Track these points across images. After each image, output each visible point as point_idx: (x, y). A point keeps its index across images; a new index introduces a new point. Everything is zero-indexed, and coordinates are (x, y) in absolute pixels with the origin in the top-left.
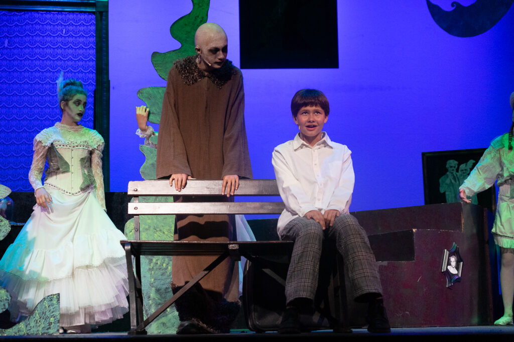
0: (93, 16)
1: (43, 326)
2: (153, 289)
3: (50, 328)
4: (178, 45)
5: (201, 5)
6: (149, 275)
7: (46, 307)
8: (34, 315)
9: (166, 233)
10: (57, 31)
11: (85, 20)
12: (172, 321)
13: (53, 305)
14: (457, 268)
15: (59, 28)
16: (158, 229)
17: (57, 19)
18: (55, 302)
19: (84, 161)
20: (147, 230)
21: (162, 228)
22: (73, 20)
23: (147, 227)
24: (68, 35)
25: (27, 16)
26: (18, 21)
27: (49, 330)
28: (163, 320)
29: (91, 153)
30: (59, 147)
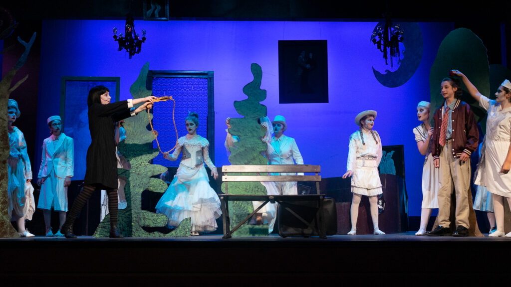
0: (207, 80)
1: (183, 232)
2: (235, 215)
3: (186, 234)
4: (246, 97)
5: (258, 78)
6: (232, 209)
7: (184, 224)
11: (202, 82)
12: (244, 230)
13: (187, 223)
14: (382, 205)
15: (190, 86)
16: (237, 187)
17: (189, 82)
18: (188, 221)
19: (198, 153)
20: (232, 187)
22: (197, 82)
24: (194, 89)
25: (174, 80)
26: (170, 83)
28: (239, 230)
29: (203, 148)
30: (186, 146)
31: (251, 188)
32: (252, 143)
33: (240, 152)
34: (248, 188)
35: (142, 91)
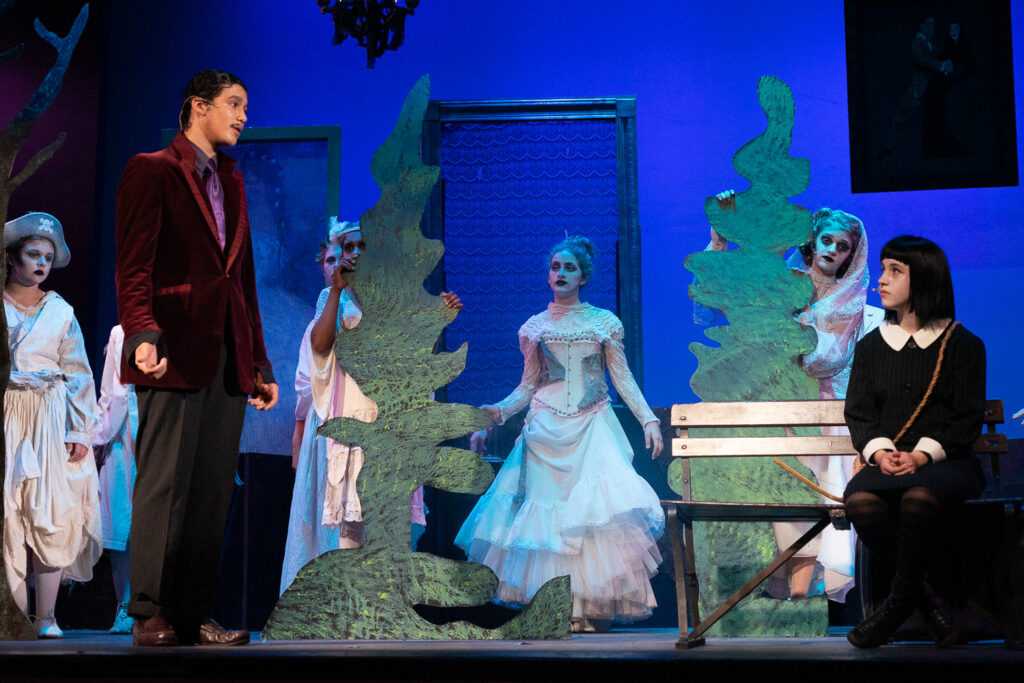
1: (546, 625)
2: (715, 568)
3: (556, 628)
5: (780, 120)
6: (708, 546)
7: (550, 596)
8: (533, 609)
9: (733, 479)
13: (560, 593)
16: (720, 474)
18: (563, 587)
19: (588, 362)
20: (703, 474)
21: (725, 472)
23: (702, 470)
27: (556, 632)
29: (603, 346)
30: (549, 341)
31: (766, 478)
32: (767, 330)
33: (727, 360)
34: (756, 476)
35: (410, 168)
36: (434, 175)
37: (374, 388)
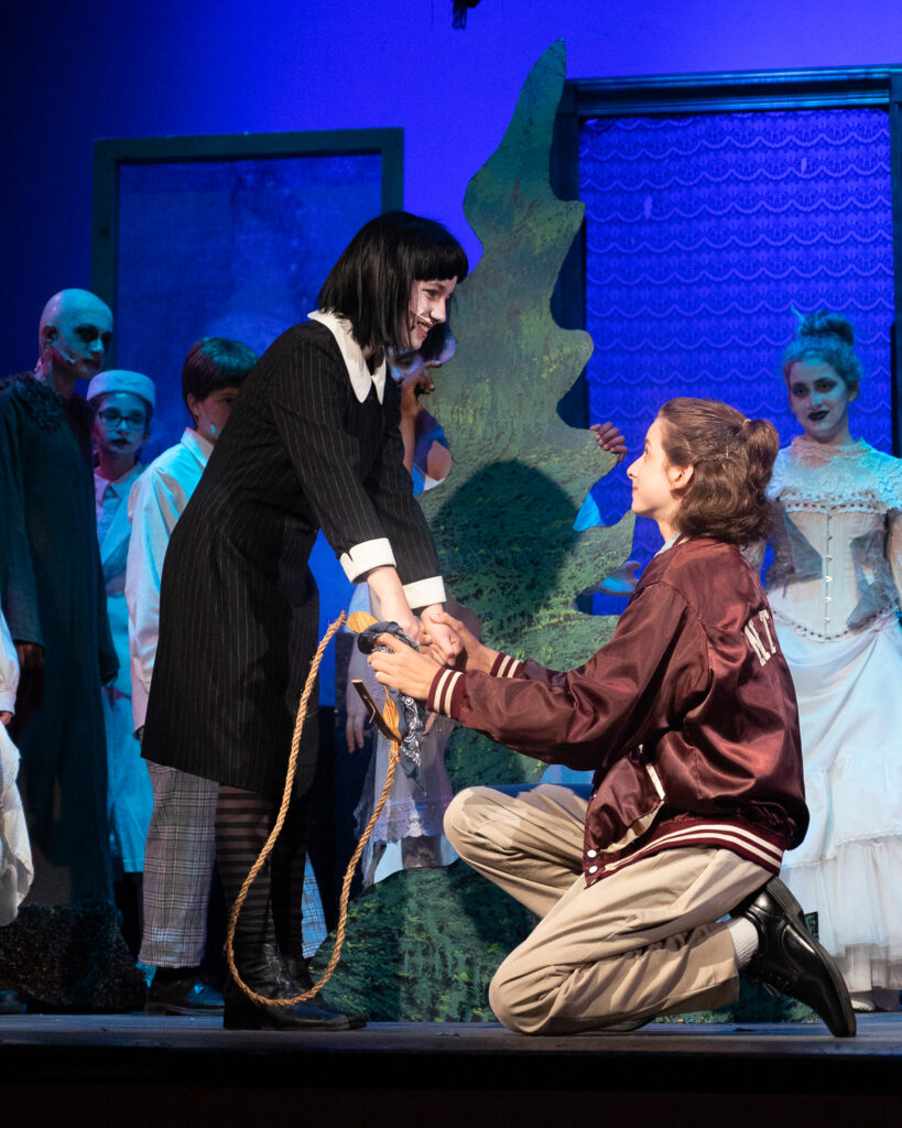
0: (883, 118)
10: (784, 165)
11: (860, 129)
15: (790, 156)
17: (784, 133)
19: (862, 546)
22: (829, 131)
24: (814, 174)
25: (702, 128)
26: (679, 144)
29: (888, 520)
30: (794, 508)
35: (531, 206)
36: (572, 216)
37: (472, 591)
